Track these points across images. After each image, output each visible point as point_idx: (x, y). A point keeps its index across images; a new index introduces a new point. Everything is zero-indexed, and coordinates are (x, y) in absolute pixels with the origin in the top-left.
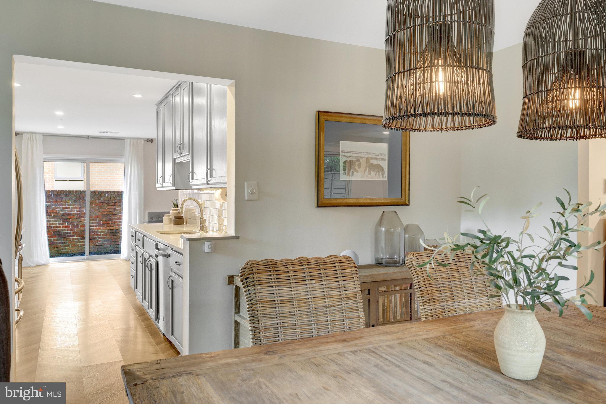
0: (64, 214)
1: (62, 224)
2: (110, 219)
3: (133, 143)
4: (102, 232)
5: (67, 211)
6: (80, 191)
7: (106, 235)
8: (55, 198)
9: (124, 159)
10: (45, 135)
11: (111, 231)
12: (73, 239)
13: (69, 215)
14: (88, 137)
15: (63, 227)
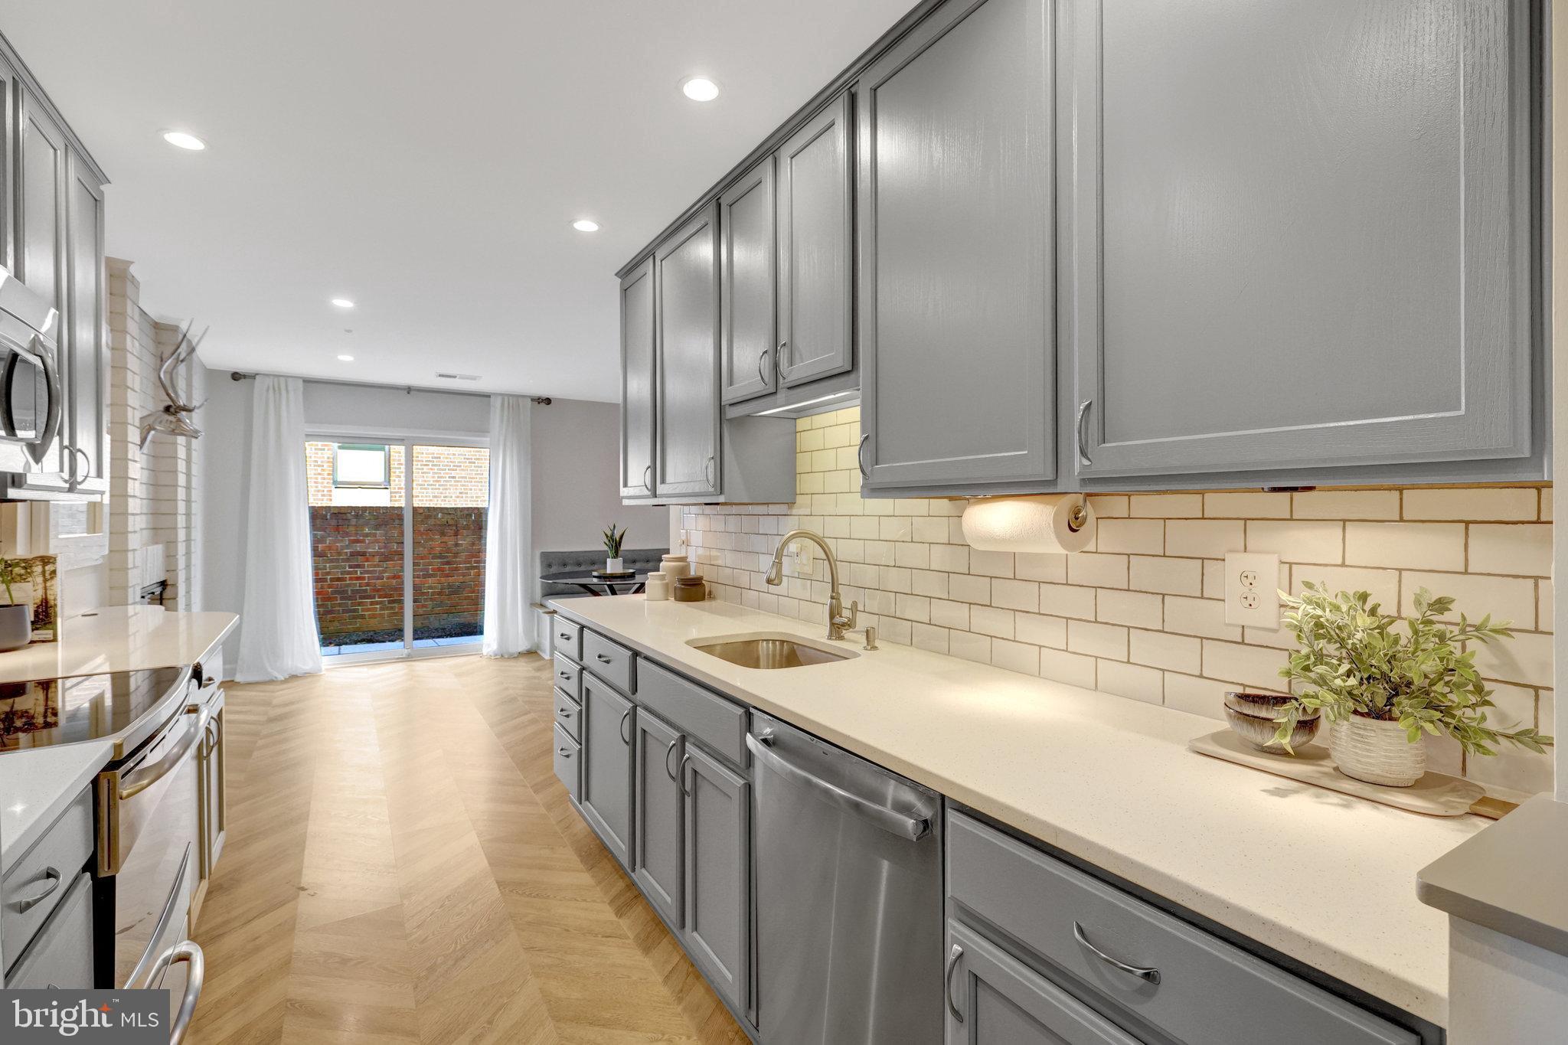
0: (353, 554)
1: (349, 573)
2: (448, 563)
3: (509, 404)
4: (430, 587)
5: (358, 547)
6: (387, 507)
7: (440, 594)
8: (334, 522)
9: (488, 439)
10: (308, 382)
11: (450, 586)
12: (372, 603)
13: (363, 554)
14: (409, 390)
15: (351, 579)
